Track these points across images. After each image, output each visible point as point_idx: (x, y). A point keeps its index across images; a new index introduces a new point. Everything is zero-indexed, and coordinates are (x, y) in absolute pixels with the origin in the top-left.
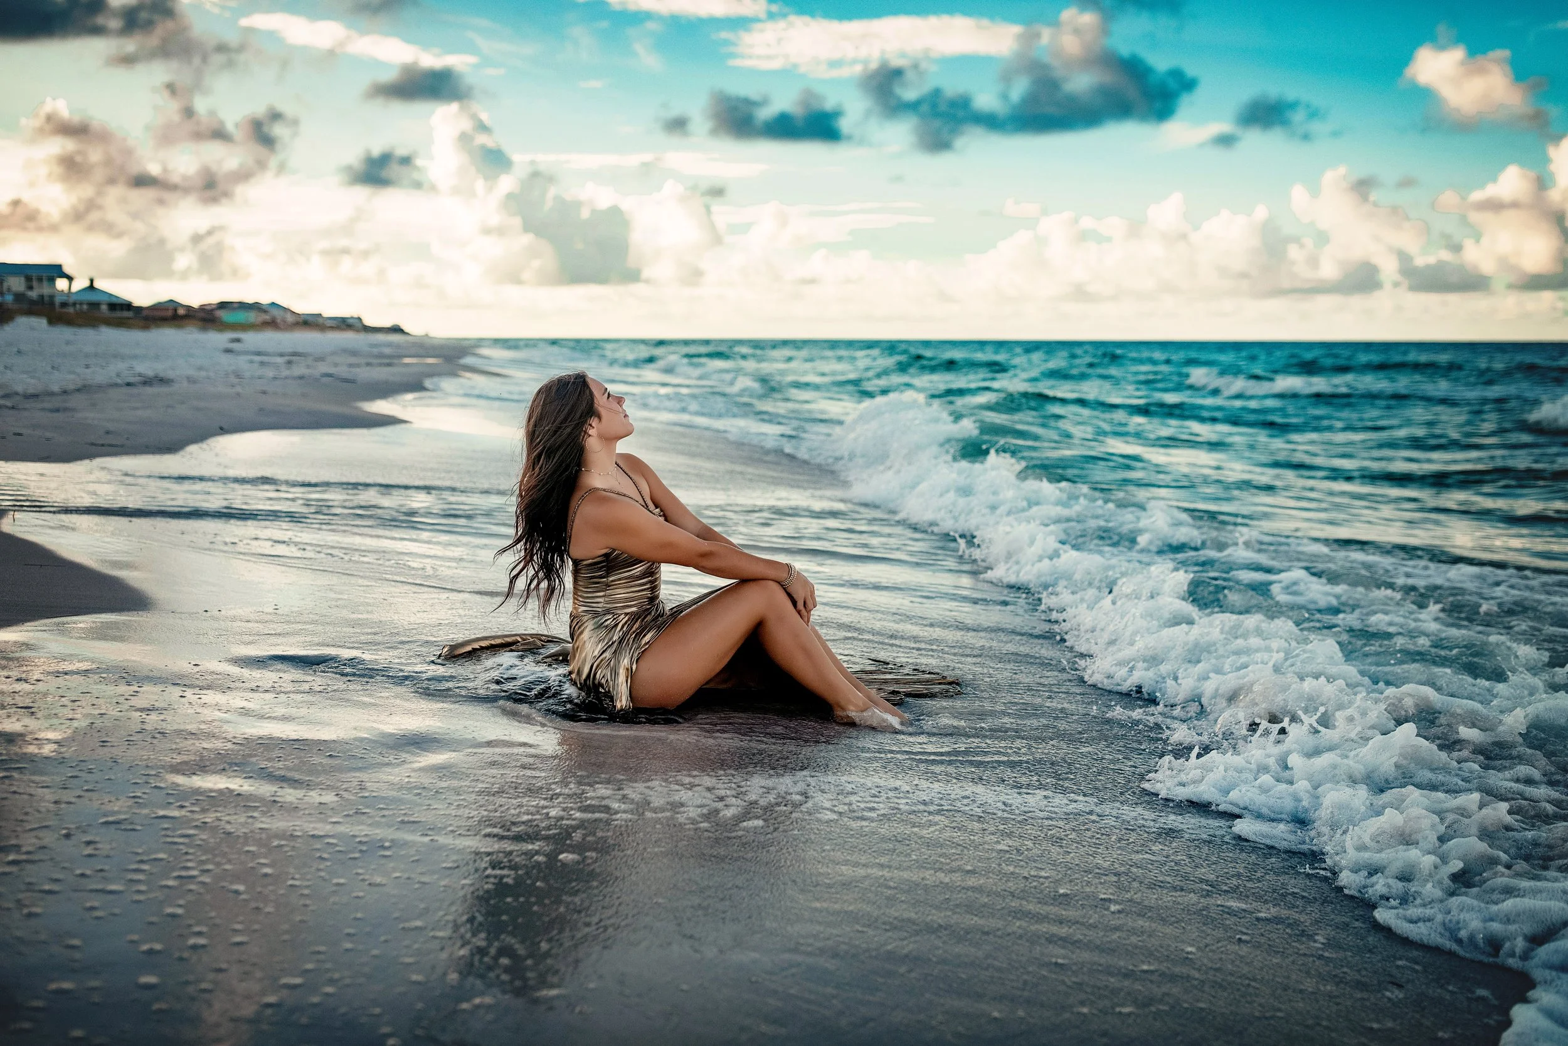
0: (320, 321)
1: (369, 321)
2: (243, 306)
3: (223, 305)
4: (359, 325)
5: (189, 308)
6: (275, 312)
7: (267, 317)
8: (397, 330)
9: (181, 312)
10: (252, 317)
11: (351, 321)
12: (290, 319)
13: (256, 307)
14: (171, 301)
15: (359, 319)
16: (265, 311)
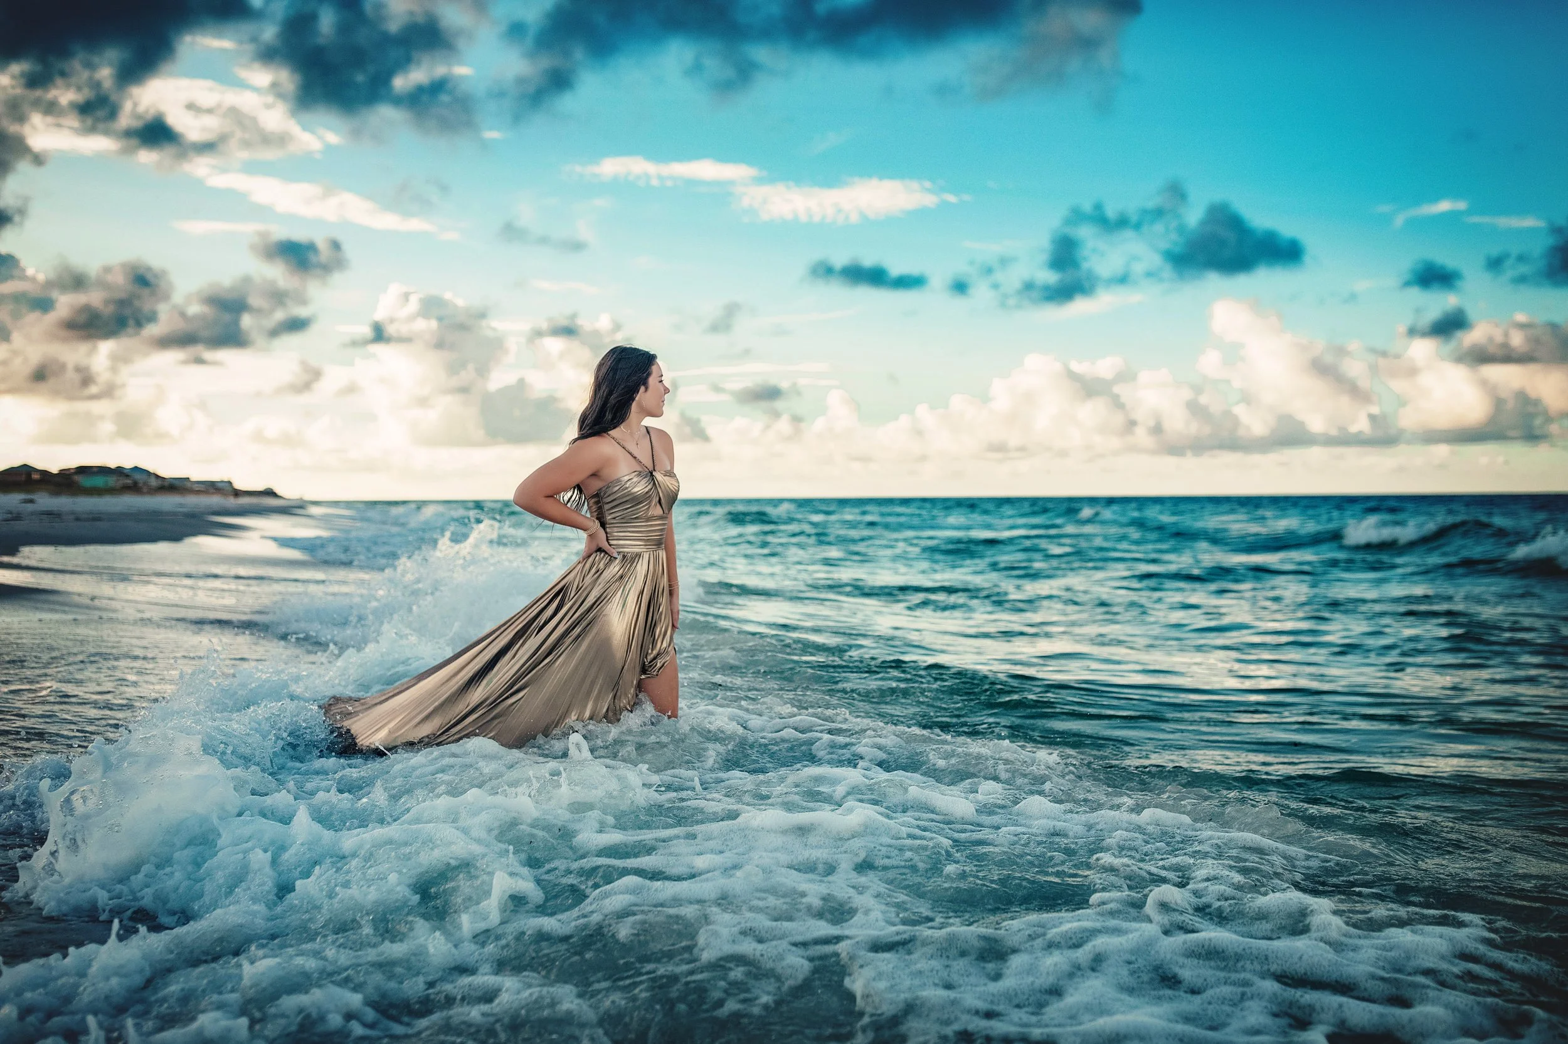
0: (188, 485)
1: (239, 485)
2: (103, 471)
3: (83, 470)
4: (228, 488)
5: (45, 473)
6: (138, 476)
7: (129, 481)
8: (270, 493)
9: (36, 476)
10: (112, 481)
11: (220, 485)
12: (154, 483)
13: (119, 471)
14: (25, 465)
15: (230, 483)
16: (127, 476)
